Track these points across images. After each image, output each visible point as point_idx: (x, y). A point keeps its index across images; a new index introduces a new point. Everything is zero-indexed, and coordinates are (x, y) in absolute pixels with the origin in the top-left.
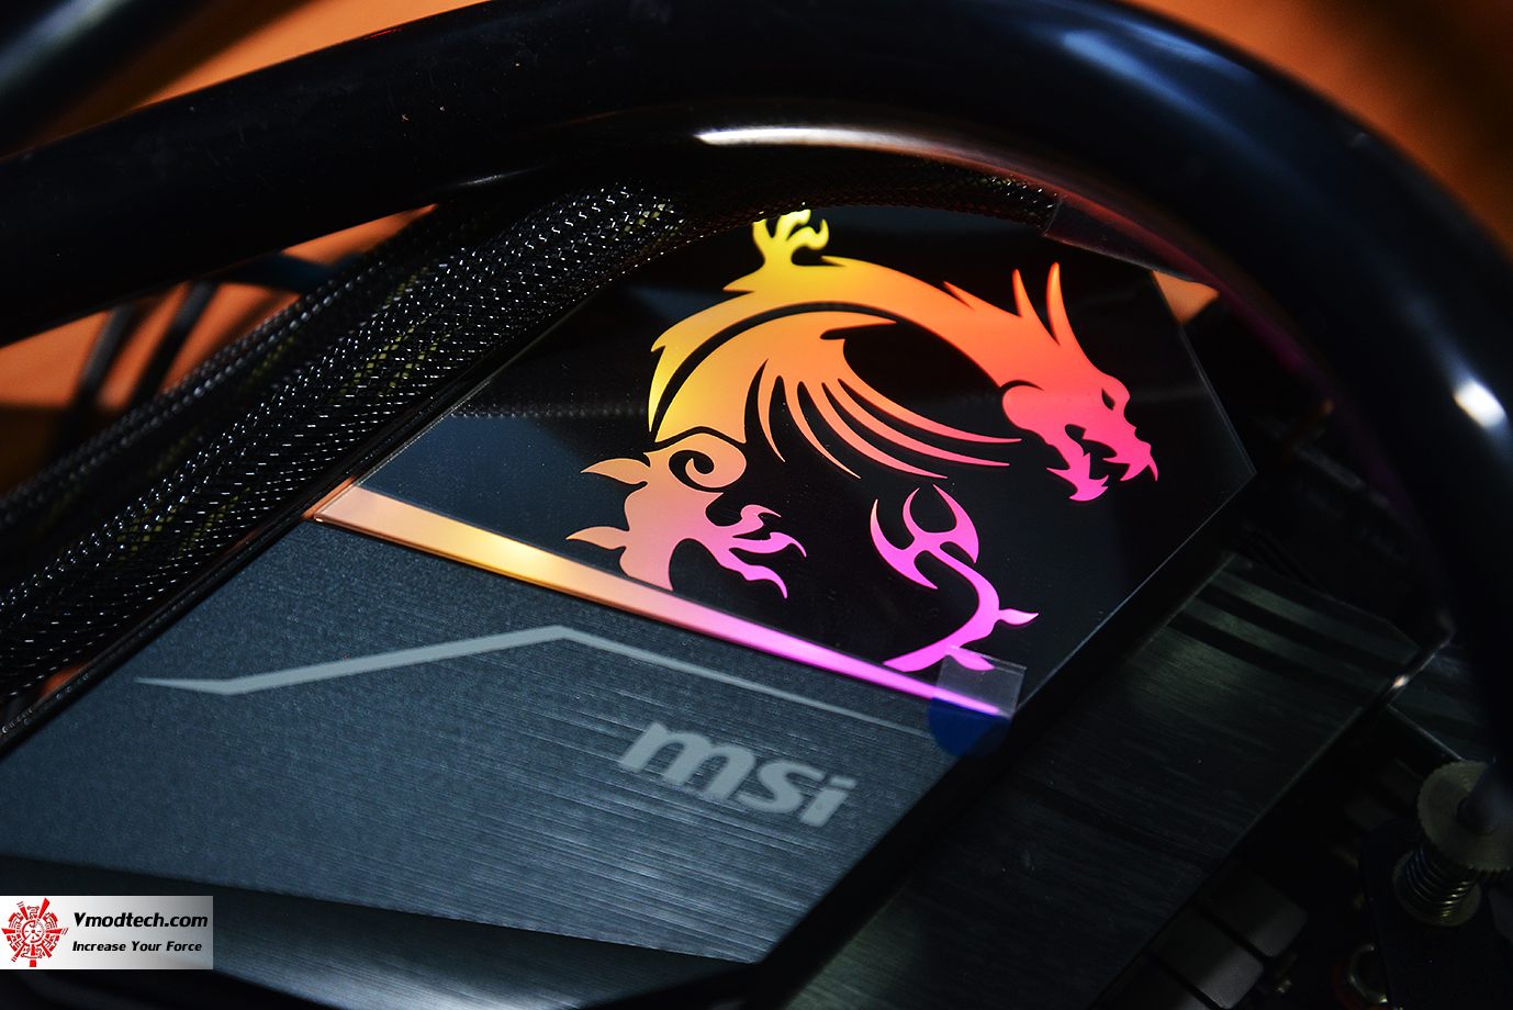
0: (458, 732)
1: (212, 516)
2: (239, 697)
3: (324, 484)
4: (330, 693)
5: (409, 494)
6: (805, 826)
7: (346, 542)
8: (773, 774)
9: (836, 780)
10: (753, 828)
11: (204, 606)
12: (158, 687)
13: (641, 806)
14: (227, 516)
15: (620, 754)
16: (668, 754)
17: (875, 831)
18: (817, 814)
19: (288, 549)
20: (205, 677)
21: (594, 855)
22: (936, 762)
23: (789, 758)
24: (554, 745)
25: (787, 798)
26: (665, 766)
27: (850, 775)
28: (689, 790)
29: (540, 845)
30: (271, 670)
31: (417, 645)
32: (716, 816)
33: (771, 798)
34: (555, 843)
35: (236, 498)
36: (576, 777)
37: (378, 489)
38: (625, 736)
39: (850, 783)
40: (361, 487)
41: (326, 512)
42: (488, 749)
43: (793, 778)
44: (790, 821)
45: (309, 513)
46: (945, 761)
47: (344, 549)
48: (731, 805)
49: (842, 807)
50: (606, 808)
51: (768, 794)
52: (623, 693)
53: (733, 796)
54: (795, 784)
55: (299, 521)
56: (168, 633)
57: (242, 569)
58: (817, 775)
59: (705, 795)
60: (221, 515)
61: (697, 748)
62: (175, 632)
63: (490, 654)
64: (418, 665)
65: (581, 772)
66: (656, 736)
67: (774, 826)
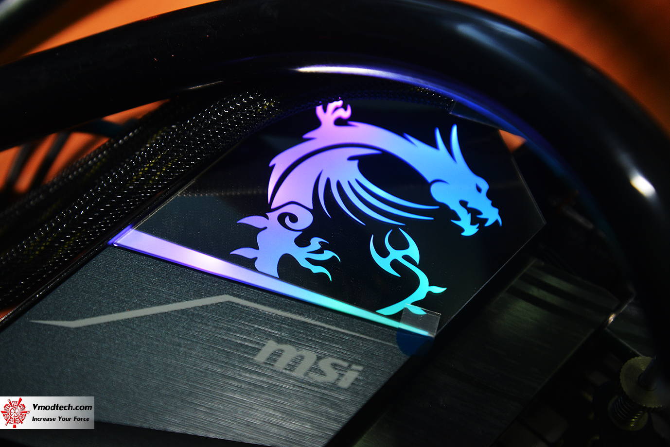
0: (179, 345)
1: (68, 242)
2: (78, 329)
3: (118, 228)
4: (120, 327)
5: (158, 233)
6: (339, 388)
7: (128, 256)
8: (325, 364)
9: (354, 367)
10: (316, 389)
11: (62, 286)
12: (41, 324)
13: (265, 379)
14: (75, 242)
15: (255, 355)
16: (277, 354)
17: (372, 391)
18: (345, 383)
19: (101, 259)
20: (63, 319)
21: (243, 403)
22: (400, 358)
23: (332, 357)
24: (224, 351)
25: (331, 375)
26: (275, 361)
27: (360, 365)
28: (287, 372)
29: (218, 398)
30: (93, 316)
31: (161, 304)
32: (298, 384)
33: (324, 375)
34: (225, 397)
35: (78, 234)
36: (234, 366)
37: (143, 231)
38: (257, 346)
39: (360, 368)
40: (136, 229)
41: (118, 242)
42: (194, 353)
43: (335, 366)
44: (334, 386)
45: (111, 242)
46: (404, 358)
47: (127, 259)
48: (307, 378)
49: (357, 379)
50: (248, 380)
51: (322, 373)
52: (256, 326)
53: (306, 374)
54: (336, 369)
55: (107, 246)
56: (45, 299)
57: (80, 269)
58: (345, 364)
59: (294, 374)
60: (72, 242)
61: (290, 352)
62: (49, 298)
63: (195, 308)
64: (162, 313)
65: (236, 363)
66: (271, 346)
67: (325, 389)
